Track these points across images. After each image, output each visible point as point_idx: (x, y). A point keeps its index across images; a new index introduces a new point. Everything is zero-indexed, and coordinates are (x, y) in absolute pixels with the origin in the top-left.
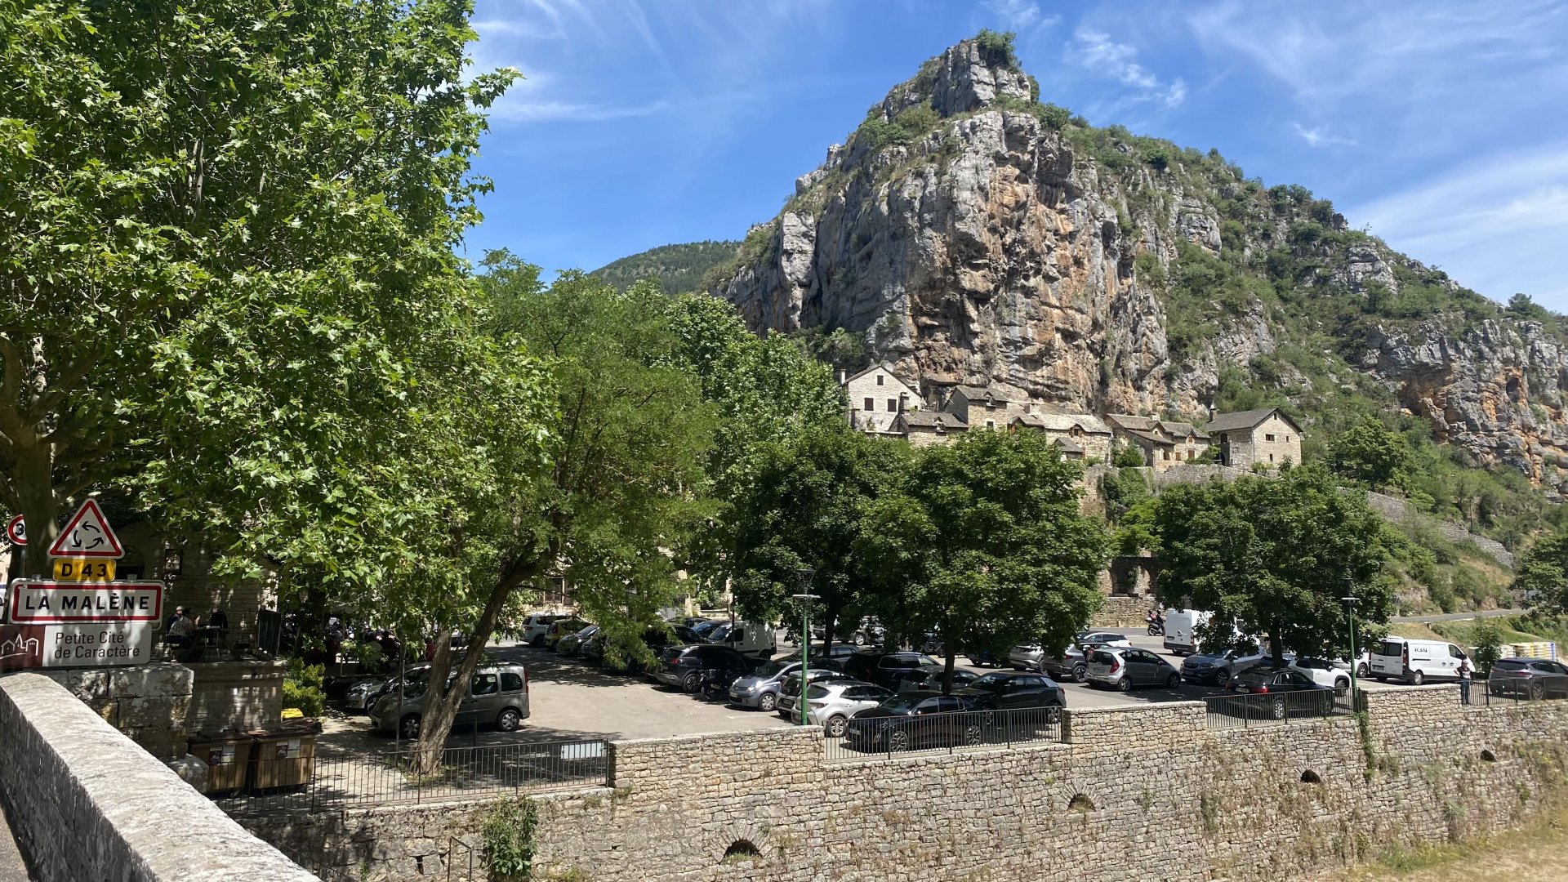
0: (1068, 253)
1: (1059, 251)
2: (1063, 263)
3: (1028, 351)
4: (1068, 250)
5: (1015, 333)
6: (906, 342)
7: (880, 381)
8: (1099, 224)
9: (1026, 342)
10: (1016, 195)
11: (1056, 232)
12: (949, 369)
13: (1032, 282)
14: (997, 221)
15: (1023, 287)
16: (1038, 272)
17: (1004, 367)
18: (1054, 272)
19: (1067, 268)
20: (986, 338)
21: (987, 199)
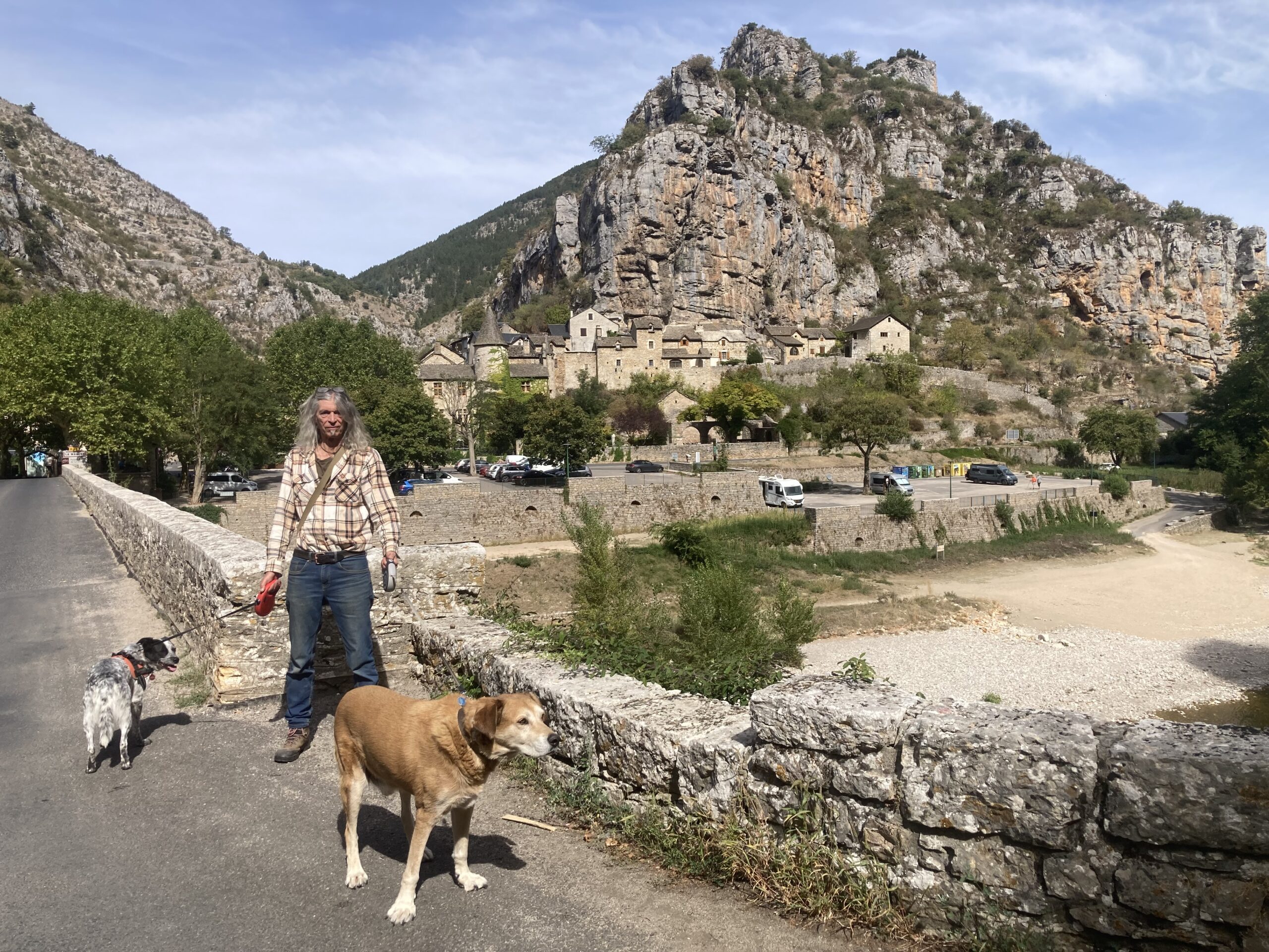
0: (734, 219)
1: (727, 218)
2: (729, 227)
3: (702, 288)
4: (733, 217)
5: (694, 277)
6: (613, 290)
7: (591, 317)
8: (761, 196)
9: (700, 282)
10: (684, 187)
11: (724, 206)
12: (640, 306)
13: (705, 242)
14: (671, 206)
15: (698, 246)
16: (709, 234)
17: (685, 301)
18: (722, 233)
19: (732, 230)
20: (664, 284)
21: (662, 191)
